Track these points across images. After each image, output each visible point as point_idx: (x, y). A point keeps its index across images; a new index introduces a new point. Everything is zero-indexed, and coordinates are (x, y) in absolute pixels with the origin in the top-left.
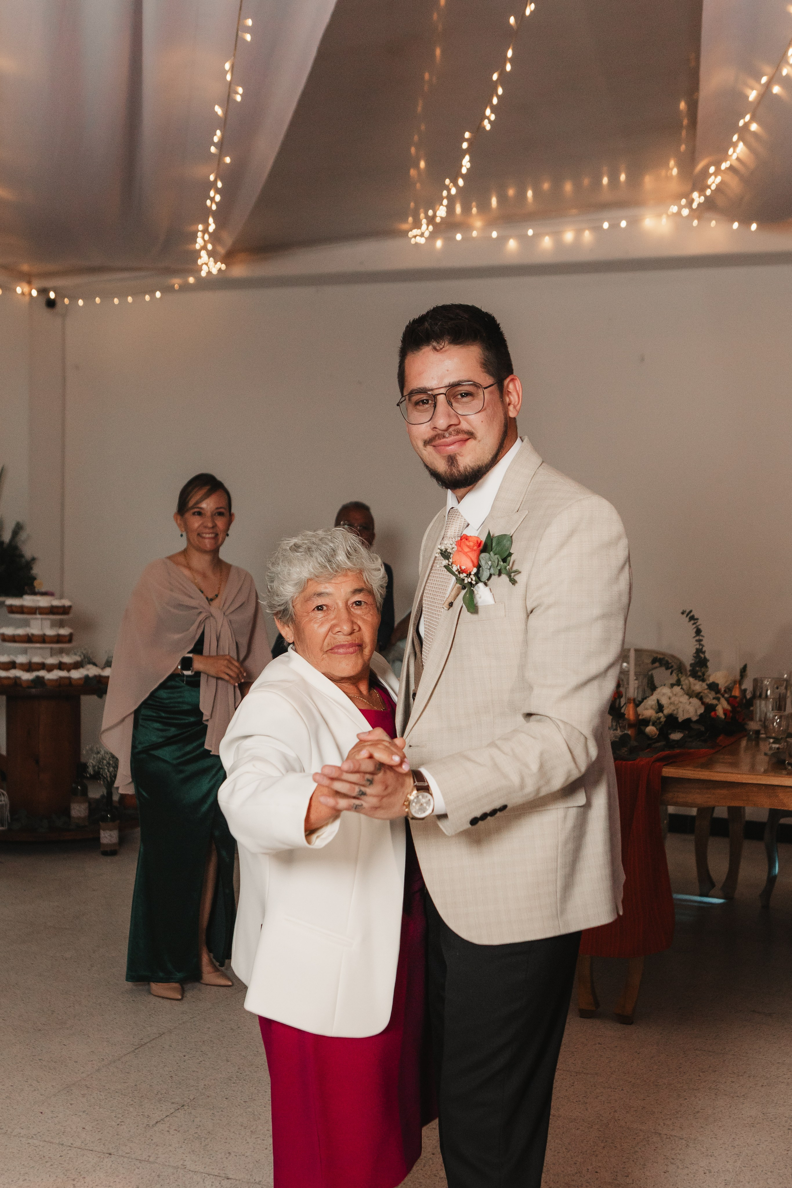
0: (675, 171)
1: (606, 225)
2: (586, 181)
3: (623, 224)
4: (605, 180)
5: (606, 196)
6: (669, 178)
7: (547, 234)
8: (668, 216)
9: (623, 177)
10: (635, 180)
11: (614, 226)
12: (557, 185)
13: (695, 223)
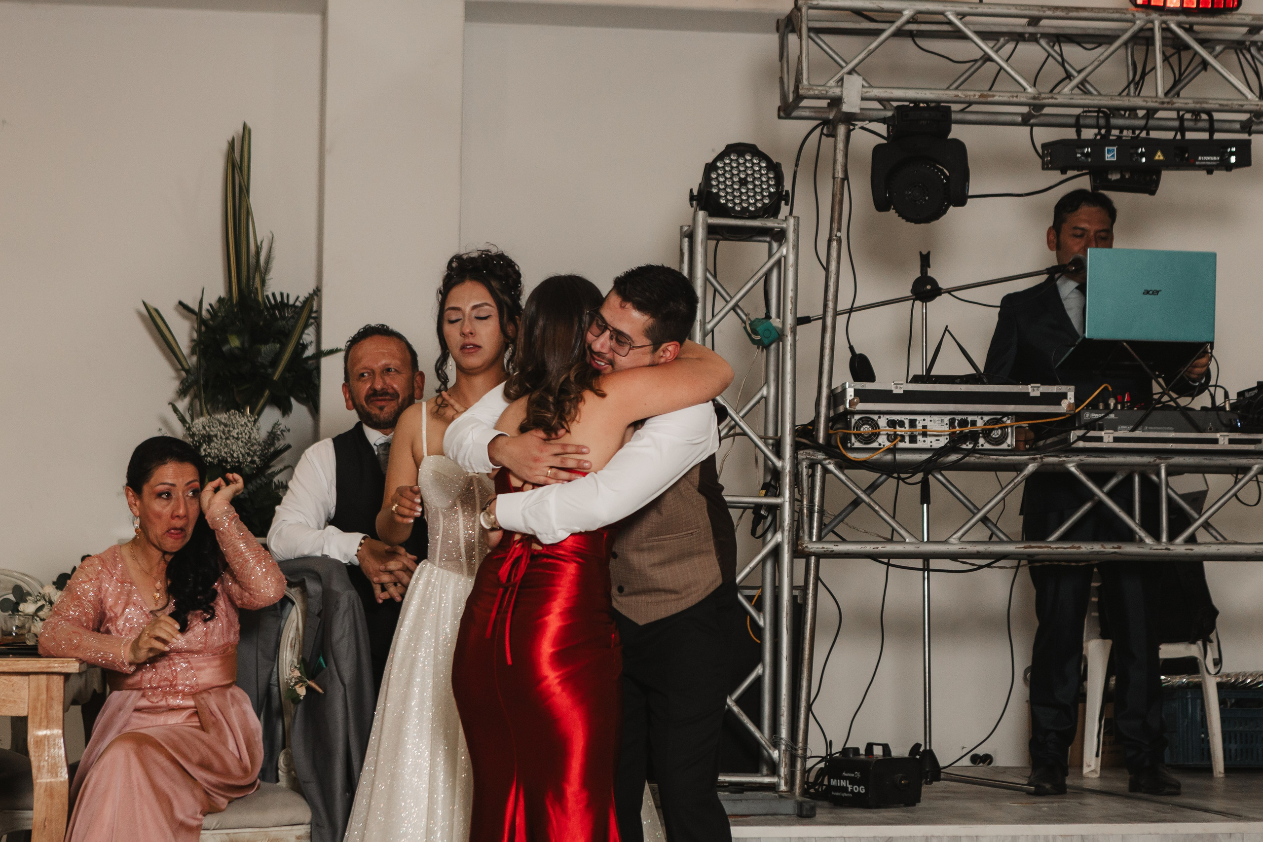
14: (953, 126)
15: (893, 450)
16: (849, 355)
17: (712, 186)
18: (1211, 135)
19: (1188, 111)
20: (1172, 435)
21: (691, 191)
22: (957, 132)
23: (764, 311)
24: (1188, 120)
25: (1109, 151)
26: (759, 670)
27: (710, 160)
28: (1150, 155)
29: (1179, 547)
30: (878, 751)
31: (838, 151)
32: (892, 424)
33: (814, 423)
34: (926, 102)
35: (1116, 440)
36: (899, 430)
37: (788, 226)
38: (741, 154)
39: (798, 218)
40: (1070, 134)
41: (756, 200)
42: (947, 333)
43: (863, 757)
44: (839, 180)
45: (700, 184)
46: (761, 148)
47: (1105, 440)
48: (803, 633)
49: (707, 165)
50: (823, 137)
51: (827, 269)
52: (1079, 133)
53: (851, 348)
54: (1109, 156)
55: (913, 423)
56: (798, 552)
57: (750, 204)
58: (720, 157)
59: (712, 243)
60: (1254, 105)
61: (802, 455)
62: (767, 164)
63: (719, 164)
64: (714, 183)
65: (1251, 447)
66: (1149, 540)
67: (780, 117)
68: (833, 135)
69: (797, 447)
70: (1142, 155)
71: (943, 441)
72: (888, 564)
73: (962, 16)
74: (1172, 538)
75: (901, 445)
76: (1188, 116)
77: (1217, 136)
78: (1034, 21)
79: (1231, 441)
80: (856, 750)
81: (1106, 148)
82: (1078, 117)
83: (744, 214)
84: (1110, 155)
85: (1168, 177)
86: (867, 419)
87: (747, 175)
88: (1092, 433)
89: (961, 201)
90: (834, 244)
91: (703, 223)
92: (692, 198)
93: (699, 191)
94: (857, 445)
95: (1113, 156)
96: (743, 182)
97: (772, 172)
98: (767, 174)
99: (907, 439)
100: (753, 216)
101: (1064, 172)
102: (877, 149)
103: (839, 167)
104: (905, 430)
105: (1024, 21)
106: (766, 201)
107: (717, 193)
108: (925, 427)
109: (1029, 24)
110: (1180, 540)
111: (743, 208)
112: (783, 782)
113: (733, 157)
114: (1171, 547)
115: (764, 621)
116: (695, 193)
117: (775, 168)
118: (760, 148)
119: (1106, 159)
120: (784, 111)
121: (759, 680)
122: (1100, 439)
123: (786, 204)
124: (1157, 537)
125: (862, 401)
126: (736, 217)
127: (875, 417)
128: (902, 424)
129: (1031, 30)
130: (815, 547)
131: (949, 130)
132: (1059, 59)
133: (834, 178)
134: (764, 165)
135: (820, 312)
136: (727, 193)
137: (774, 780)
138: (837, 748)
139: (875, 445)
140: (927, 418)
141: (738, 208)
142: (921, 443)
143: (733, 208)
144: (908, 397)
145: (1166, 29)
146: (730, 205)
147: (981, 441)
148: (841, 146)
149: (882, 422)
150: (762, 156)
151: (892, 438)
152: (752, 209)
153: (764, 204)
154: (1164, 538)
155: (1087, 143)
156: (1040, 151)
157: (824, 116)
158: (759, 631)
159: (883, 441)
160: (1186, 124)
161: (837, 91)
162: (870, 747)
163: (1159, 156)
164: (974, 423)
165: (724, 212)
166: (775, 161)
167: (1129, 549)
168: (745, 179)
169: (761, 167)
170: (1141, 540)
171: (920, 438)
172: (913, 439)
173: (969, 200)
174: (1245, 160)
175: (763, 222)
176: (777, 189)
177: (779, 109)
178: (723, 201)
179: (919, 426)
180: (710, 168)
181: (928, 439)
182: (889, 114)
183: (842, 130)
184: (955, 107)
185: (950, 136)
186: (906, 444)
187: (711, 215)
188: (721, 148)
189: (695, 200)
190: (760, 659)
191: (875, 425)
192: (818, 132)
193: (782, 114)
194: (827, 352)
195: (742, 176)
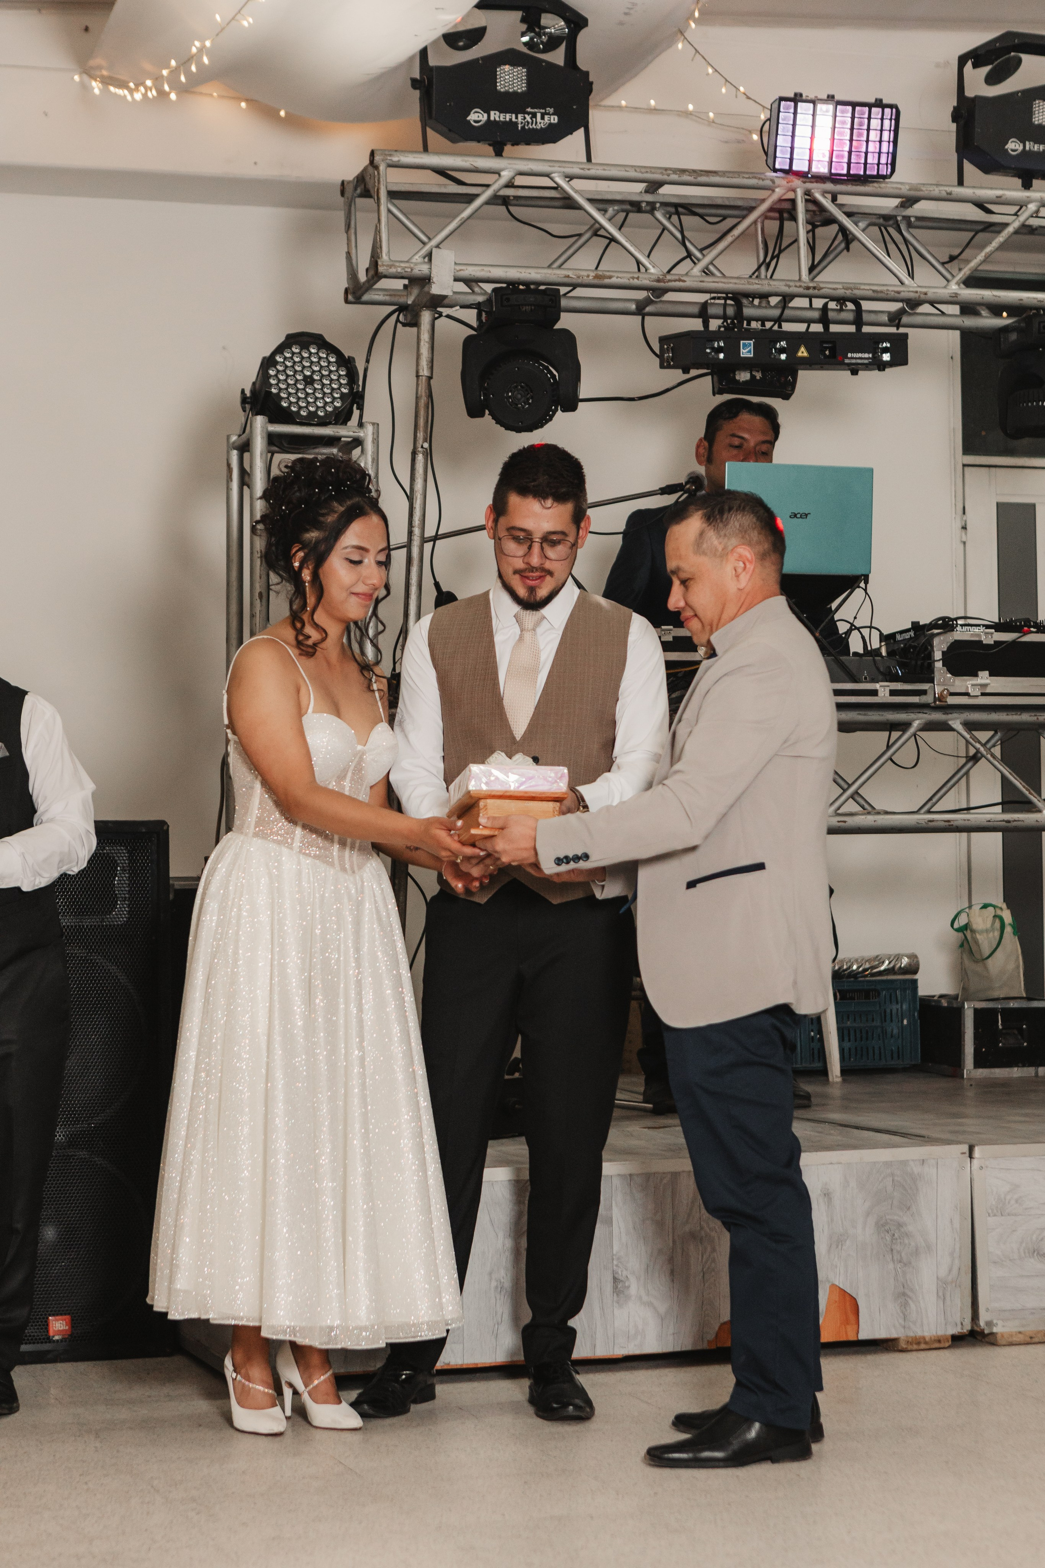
14: (562, 314)
16: (434, 593)
17: (271, 385)
18: (859, 329)
19: (832, 299)
21: (243, 391)
22: (566, 321)
24: (833, 310)
25: (745, 346)
27: (268, 354)
28: (791, 350)
31: (422, 343)
34: (527, 284)
37: (366, 435)
38: (305, 346)
39: (378, 424)
40: (696, 324)
41: (326, 403)
44: (424, 378)
45: (254, 384)
49: (264, 358)
50: (400, 326)
52: (706, 324)
53: (437, 585)
54: (744, 351)
57: (318, 408)
58: (280, 350)
60: (912, 292)
62: (337, 359)
63: (279, 359)
64: (273, 382)
65: (915, 699)
67: (347, 301)
68: (414, 323)
70: (782, 350)
73: (570, 178)
76: (832, 305)
77: (866, 329)
78: (654, 186)
79: (893, 693)
81: (742, 342)
82: (704, 306)
83: (311, 419)
84: (747, 350)
85: (805, 377)
87: (313, 372)
89: (571, 405)
90: (420, 458)
91: (262, 431)
92: (244, 400)
93: (253, 391)
95: (749, 352)
96: (309, 381)
97: (343, 368)
98: (337, 371)
100: (323, 423)
101: (686, 371)
102: (468, 342)
103: (424, 363)
105: (642, 186)
106: (338, 404)
107: (278, 394)
109: (647, 191)
111: (310, 412)
113: (296, 350)
116: (248, 393)
117: (346, 362)
118: (329, 339)
119: (742, 355)
120: (354, 293)
123: (361, 408)
126: (301, 424)
129: (649, 198)
131: (558, 319)
132: (679, 236)
133: (418, 376)
134: (332, 360)
136: (290, 394)
141: (303, 413)
143: (298, 412)
145: (811, 200)
146: (294, 409)
148: (425, 336)
150: (332, 349)
152: (321, 414)
153: (335, 408)
155: (716, 336)
156: (654, 347)
157: (402, 300)
160: (831, 315)
161: (422, 269)
163: (803, 352)
165: (286, 417)
166: (347, 354)
168: (311, 377)
169: (329, 362)
173: (580, 404)
174: (900, 358)
175: (335, 430)
176: (351, 389)
177: (346, 291)
178: (284, 404)
180: (268, 362)
182: (480, 299)
183: (426, 317)
184: (563, 290)
185: (557, 326)
187: (272, 421)
188: (279, 337)
189: (248, 403)
192: (392, 320)
193: (350, 297)
194: (414, 589)
195: (308, 373)
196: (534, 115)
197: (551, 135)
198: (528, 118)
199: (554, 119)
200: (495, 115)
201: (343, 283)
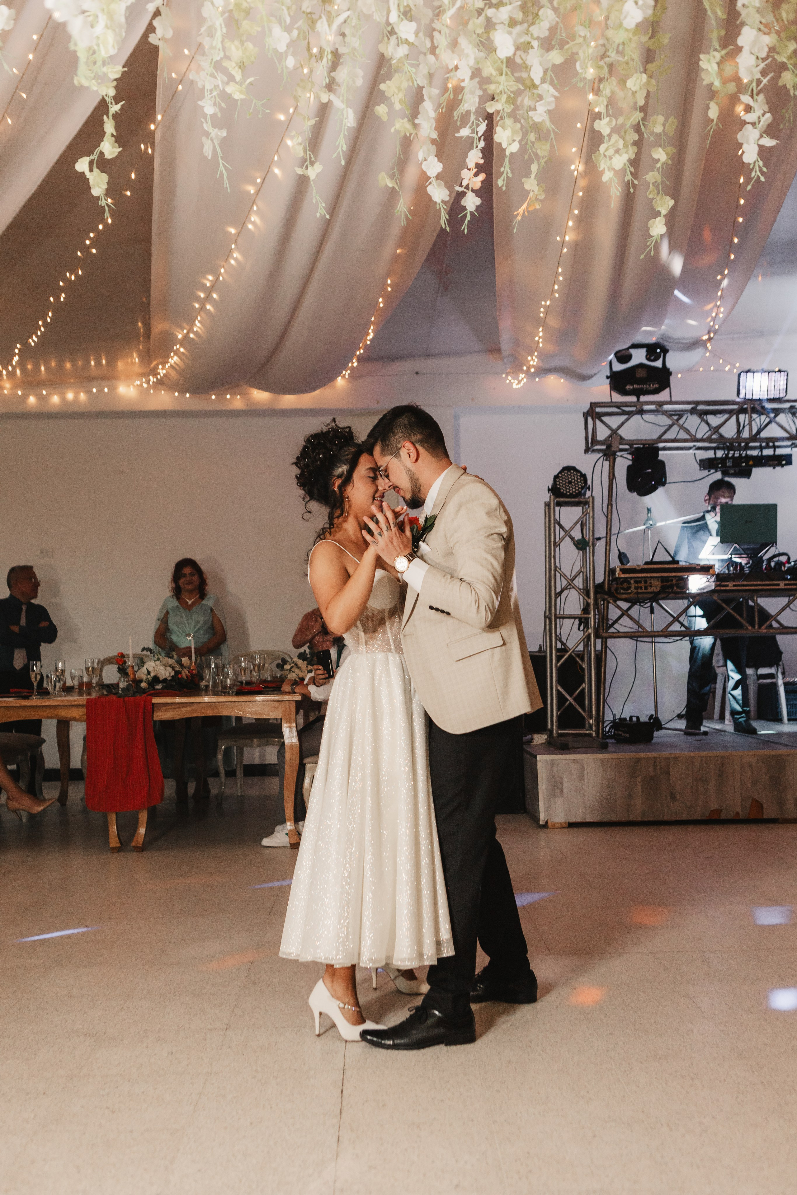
0: (137, 360)
1: (95, 390)
2: (80, 363)
3: (106, 390)
4: (93, 363)
5: (94, 372)
6: (133, 363)
7: (56, 394)
8: (134, 386)
9: (104, 362)
10: (111, 363)
11: (100, 391)
12: (61, 363)
13: (152, 391)
14: (660, 452)
15: (637, 593)
16: (618, 553)
17: (558, 485)
18: (774, 453)
20: (759, 583)
21: (548, 487)
22: (661, 455)
23: (581, 535)
26: (584, 685)
27: (556, 474)
28: (747, 462)
29: (763, 630)
30: (634, 719)
31: (611, 467)
32: (636, 582)
33: (603, 582)
34: (648, 444)
35: (734, 586)
36: (640, 585)
37: (590, 500)
38: (569, 471)
40: (710, 455)
41: (576, 490)
42: (659, 543)
43: (628, 722)
44: (611, 479)
45: (552, 484)
46: (578, 468)
47: (730, 585)
48: (601, 671)
50: (604, 462)
51: (607, 517)
52: (715, 454)
53: (619, 550)
54: (729, 463)
55: (646, 582)
56: (597, 636)
57: (573, 491)
58: (560, 472)
59: (557, 509)
61: (598, 596)
62: (580, 474)
63: (560, 475)
64: (558, 483)
66: (750, 628)
67: (585, 453)
68: (608, 460)
69: (596, 593)
70: (744, 462)
71: (658, 589)
72: (637, 641)
74: (760, 626)
75: (640, 591)
78: (696, 405)
79: (786, 585)
80: (625, 719)
81: (727, 460)
82: (714, 448)
83: (571, 496)
85: (755, 471)
86: (626, 580)
87: (572, 479)
88: (724, 583)
89: (664, 484)
91: (554, 500)
92: (549, 490)
93: (552, 487)
94: (622, 591)
95: (731, 463)
96: (570, 482)
97: (583, 477)
98: (580, 478)
99: (643, 588)
100: (575, 496)
101: (709, 471)
102: (629, 466)
104: (642, 585)
106: (580, 490)
107: (560, 488)
108: (651, 583)
110: (764, 627)
111: (570, 493)
112: (594, 733)
113: (566, 472)
114: (760, 630)
115: (585, 666)
116: (550, 487)
117: (584, 475)
119: (728, 465)
120: (588, 450)
121: (583, 689)
122: (727, 586)
123: (589, 490)
124: (753, 626)
125: (623, 573)
126: (568, 497)
127: (629, 580)
128: (641, 582)
130: (605, 635)
131: (658, 454)
133: (609, 478)
135: (605, 535)
136: (564, 487)
137: (591, 732)
138: (617, 717)
139: (629, 591)
140: (652, 579)
142: (649, 590)
143: (567, 493)
144: (643, 571)
145: (753, 408)
146: (565, 492)
147: (675, 588)
148: (612, 464)
149: (632, 582)
150: (578, 471)
151: (636, 588)
152: (574, 493)
154: (756, 627)
155: (719, 459)
156: (699, 462)
157: (605, 452)
158: (583, 670)
159: (633, 588)
160: (764, 447)
161: (609, 442)
162: (631, 717)
163: (751, 463)
164: (672, 581)
165: (563, 495)
166: (583, 473)
167: (741, 632)
169: (577, 476)
170: (747, 628)
171: (649, 588)
172: (646, 588)
174: (790, 462)
175: (580, 498)
176: (585, 485)
177: (585, 450)
178: (562, 491)
179: (648, 583)
180: (556, 477)
181: (652, 588)
182: (632, 450)
183: (612, 458)
185: (658, 456)
186: (643, 591)
187: (557, 496)
188: (560, 469)
189: (551, 491)
190: (583, 681)
191: (629, 583)
192: (602, 458)
194: (608, 551)
195: (570, 480)
196: (650, 385)
197: (656, 391)
198: (648, 386)
199: (657, 386)
200: (635, 386)
201: (584, 448)
